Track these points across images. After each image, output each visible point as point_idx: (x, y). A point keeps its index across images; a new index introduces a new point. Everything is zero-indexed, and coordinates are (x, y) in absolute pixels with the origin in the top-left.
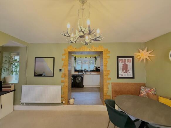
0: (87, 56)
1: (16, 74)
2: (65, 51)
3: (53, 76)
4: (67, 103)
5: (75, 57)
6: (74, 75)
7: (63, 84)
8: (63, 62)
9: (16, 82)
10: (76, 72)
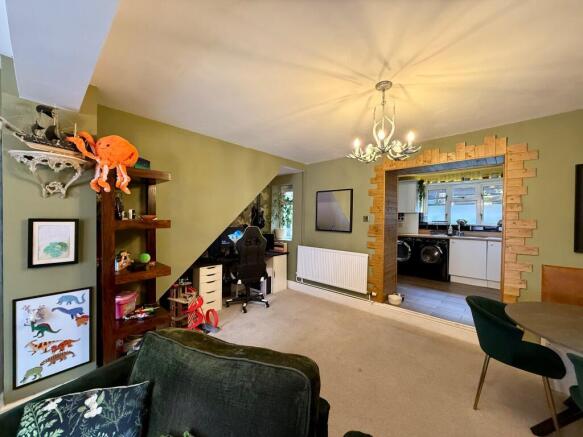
0: (470, 173)
1: (288, 226)
2: (376, 170)
3: (351, 231)
4: (380, 296)
5: (421, 183)
6: (416, 238)
7: (372, 252)
8: (372, 198)
9: (289, 239)
10: (423, 231)
